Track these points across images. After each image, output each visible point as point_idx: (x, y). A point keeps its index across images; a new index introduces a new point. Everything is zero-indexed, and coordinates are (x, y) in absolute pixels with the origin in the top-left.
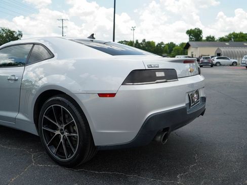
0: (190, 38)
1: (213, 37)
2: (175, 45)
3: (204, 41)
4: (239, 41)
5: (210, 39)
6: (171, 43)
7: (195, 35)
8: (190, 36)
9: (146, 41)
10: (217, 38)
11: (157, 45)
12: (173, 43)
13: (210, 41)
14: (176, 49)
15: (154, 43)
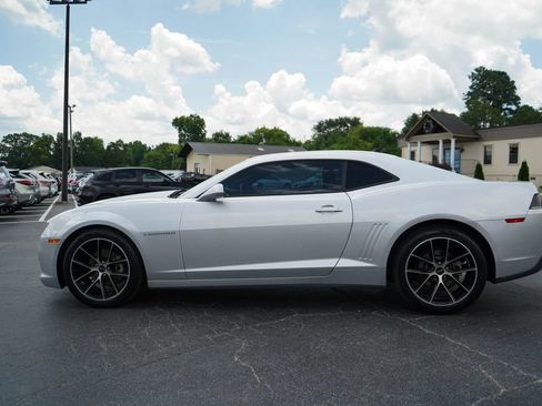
0: (181, 135)
1: (227, 135)
2: (144, 146)
3: (209, 141)
4: (275, 144)
5: (222, 138)
6: (136, 143)
7: (191, 127)
8: (180, 130)
9: (83, 136)
10: (234, 136)
11: (109, 147)
12: (140, 143)
13: (221, 142)
14: (150, 156)
15: (101, 141)
